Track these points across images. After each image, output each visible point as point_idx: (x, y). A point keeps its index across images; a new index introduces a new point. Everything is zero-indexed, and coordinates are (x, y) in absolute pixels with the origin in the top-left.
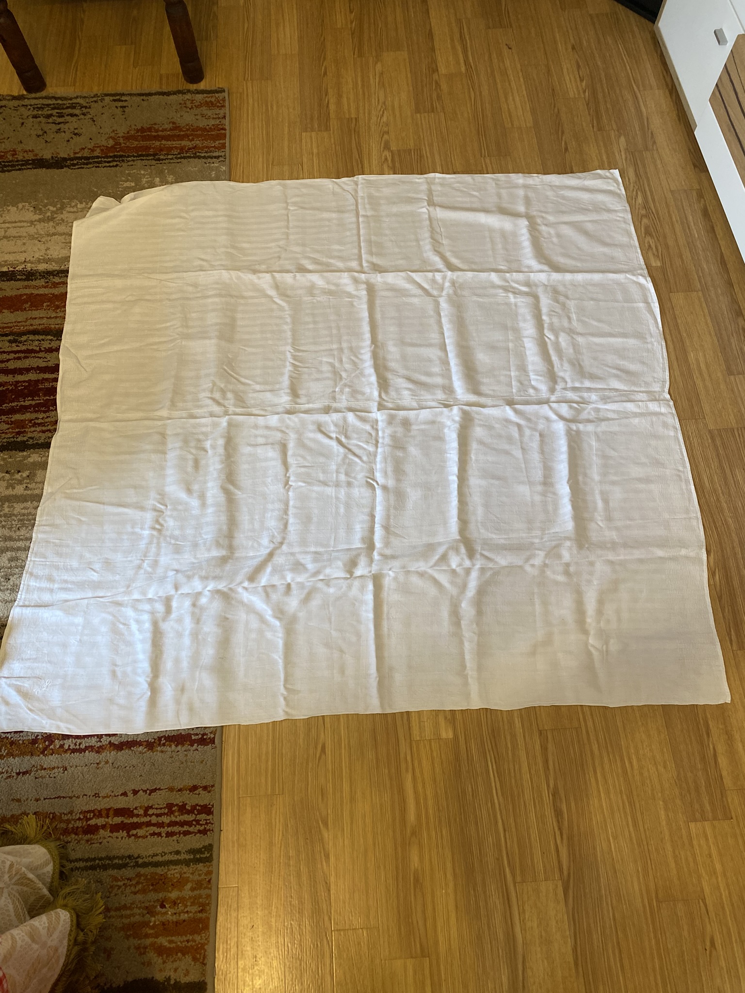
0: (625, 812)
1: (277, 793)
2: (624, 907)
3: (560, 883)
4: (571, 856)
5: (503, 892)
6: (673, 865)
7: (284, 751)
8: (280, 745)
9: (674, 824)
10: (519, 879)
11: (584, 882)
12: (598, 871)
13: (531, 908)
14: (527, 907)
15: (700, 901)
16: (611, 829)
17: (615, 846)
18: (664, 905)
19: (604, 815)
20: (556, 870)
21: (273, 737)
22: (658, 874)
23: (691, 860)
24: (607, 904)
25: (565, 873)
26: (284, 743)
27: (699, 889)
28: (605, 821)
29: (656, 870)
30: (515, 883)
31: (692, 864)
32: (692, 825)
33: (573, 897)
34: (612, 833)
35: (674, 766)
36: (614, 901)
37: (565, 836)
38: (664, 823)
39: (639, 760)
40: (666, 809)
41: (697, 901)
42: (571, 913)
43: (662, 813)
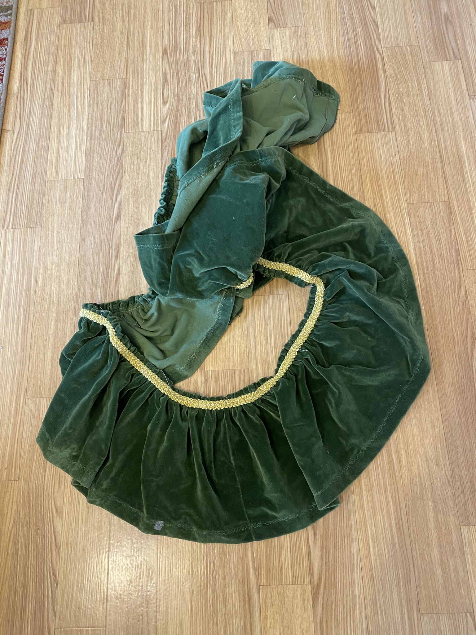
0: (388, 513)
1: (13, 479)
2: (380, 617)
3: (309, 588)
4: (324, 558)
5: (244, 596)
6: (439, 572)
7: (24, 436)
8: (21, 429)
9: (443, 528)
10: (263, 582)
11: (336, 588)
12: (353, 576)
13: (274, 614)
14: (269, 613)
15: (468, 614)
16: (371, 529)
17: (374, 548)
18: (425, 617)
19: (364, 515)
20: (306, 573)
21: (15, 421)
22: (422, 583)
23: (460, 568)
24: (361, 613)
25: (316, 577)
26: (25, 427)
27: (467, 601)
28: (365, 521)
29: (419, 577)
30: (258, 586)
31: (461, 573)
32: (465, 530)
33: (323, 604)
34: (372, 534)
35: (448, 463)
36: (369, 612)
37: (318, 537)
38: (432, 526)
39: (408, 455)
40: (436, 510)
41: (464, 614)
42: (319, 621)
43: (431, 514)
